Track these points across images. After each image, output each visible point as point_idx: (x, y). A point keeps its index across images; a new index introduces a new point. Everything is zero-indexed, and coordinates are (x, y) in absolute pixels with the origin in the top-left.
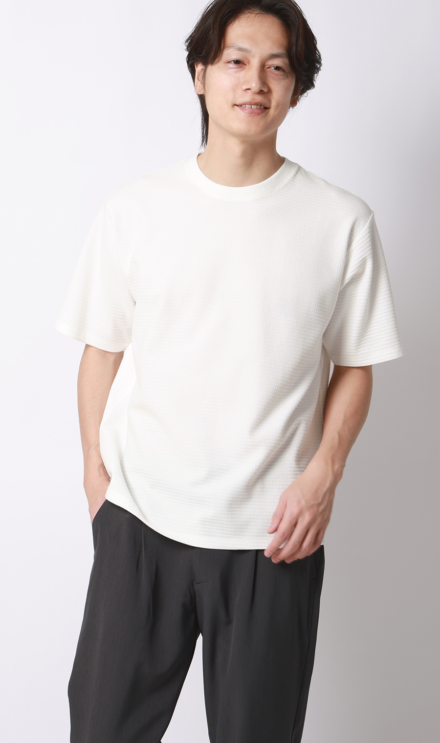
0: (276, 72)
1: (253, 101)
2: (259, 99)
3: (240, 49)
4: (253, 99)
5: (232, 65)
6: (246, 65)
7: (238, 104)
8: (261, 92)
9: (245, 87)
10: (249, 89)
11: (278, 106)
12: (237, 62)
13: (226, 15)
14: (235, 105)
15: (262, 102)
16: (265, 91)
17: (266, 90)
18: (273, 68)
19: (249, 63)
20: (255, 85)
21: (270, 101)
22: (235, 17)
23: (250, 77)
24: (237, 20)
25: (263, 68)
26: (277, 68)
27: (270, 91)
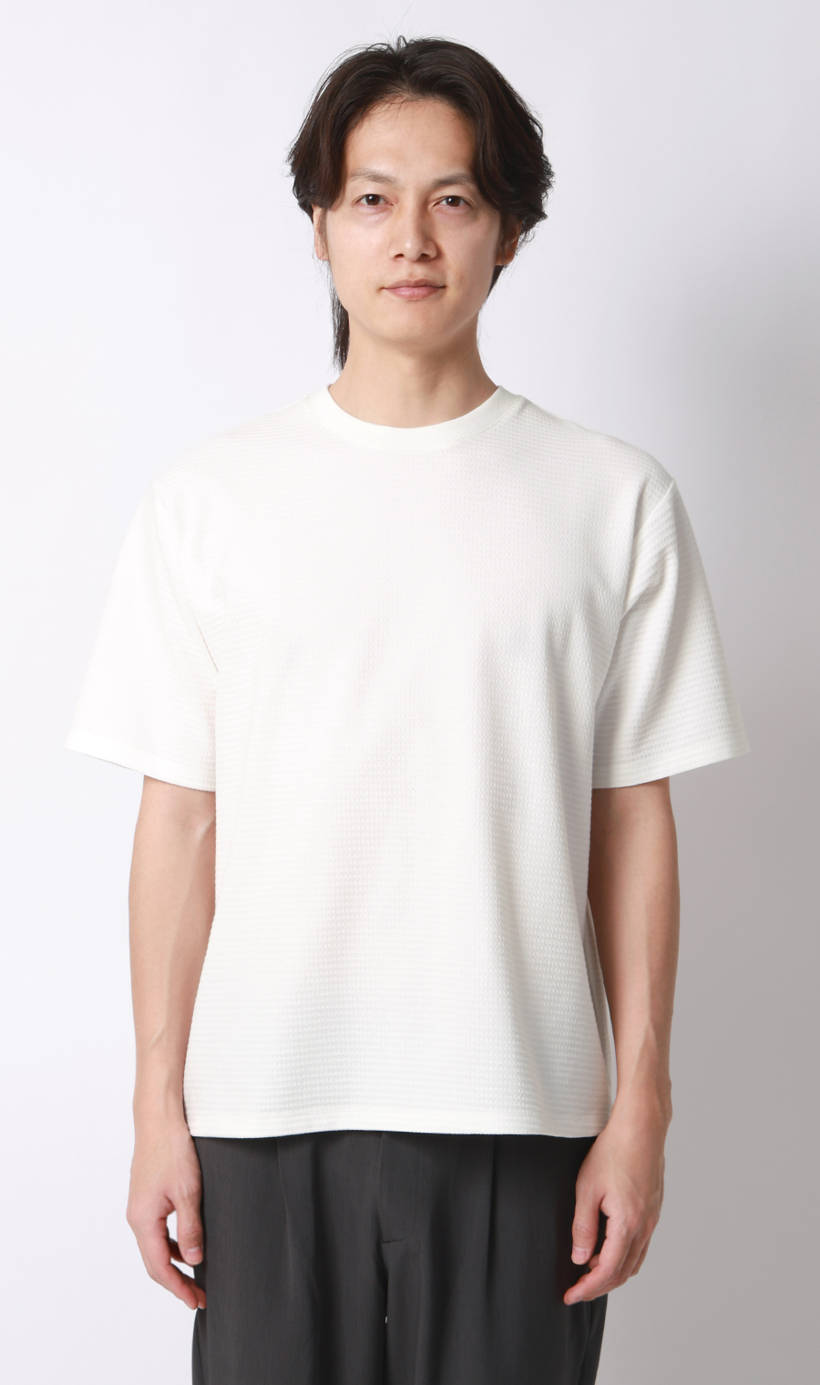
0: (452, 210)
1: (411, 279)
2: (420, 272)
3: (376, 178)
4: (411, 275)
5: (365, 208)
6: (392, 205)
7: (386, 286)
8: (423, 258)
9: (394, 252)
10: (401, 255)
11: (461, 279)
12: (374, 200)
13: (344, 111)
14: (383, 288)
15: (428, 279)
16: (429, 255)
17: (432, 253)
18: (444, 202)
19: (397, 201)
20: (410, 246)
21: (443, 274)
22: (363, 113)
23: (400, 228)
24: (367, 119)
25: (424, 205)
26: (454, 201)
27: (439, 254)
